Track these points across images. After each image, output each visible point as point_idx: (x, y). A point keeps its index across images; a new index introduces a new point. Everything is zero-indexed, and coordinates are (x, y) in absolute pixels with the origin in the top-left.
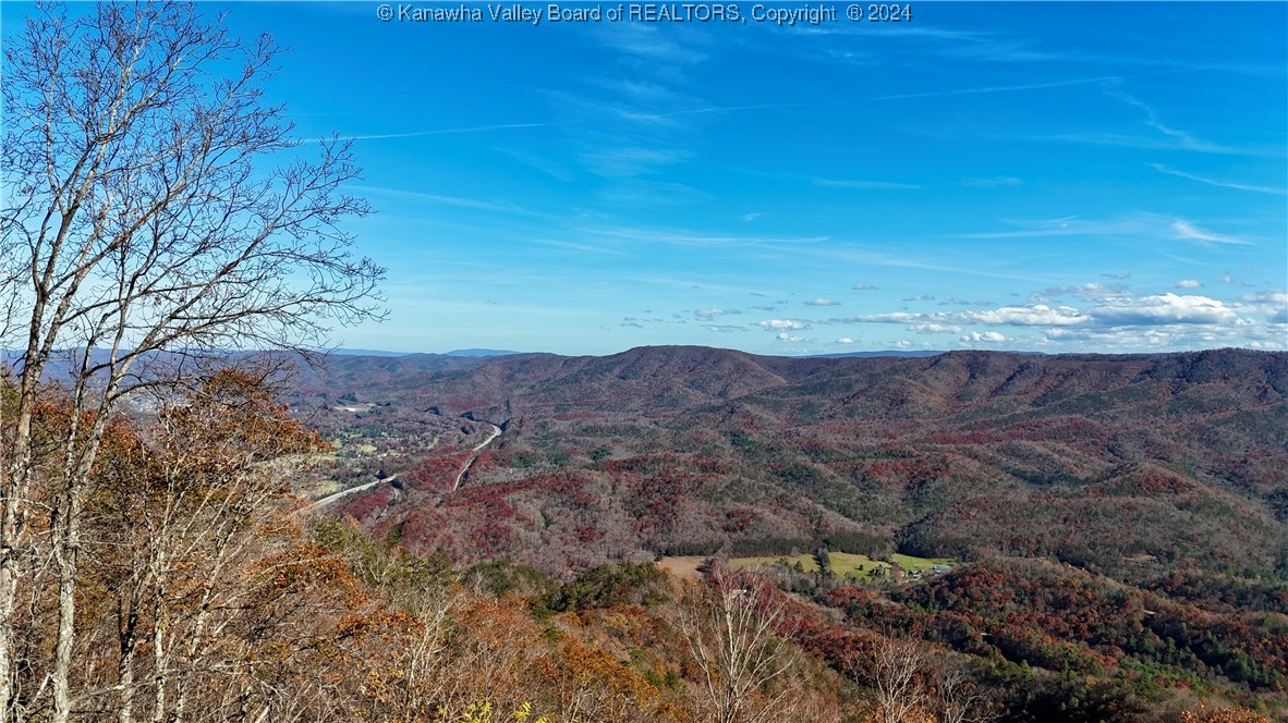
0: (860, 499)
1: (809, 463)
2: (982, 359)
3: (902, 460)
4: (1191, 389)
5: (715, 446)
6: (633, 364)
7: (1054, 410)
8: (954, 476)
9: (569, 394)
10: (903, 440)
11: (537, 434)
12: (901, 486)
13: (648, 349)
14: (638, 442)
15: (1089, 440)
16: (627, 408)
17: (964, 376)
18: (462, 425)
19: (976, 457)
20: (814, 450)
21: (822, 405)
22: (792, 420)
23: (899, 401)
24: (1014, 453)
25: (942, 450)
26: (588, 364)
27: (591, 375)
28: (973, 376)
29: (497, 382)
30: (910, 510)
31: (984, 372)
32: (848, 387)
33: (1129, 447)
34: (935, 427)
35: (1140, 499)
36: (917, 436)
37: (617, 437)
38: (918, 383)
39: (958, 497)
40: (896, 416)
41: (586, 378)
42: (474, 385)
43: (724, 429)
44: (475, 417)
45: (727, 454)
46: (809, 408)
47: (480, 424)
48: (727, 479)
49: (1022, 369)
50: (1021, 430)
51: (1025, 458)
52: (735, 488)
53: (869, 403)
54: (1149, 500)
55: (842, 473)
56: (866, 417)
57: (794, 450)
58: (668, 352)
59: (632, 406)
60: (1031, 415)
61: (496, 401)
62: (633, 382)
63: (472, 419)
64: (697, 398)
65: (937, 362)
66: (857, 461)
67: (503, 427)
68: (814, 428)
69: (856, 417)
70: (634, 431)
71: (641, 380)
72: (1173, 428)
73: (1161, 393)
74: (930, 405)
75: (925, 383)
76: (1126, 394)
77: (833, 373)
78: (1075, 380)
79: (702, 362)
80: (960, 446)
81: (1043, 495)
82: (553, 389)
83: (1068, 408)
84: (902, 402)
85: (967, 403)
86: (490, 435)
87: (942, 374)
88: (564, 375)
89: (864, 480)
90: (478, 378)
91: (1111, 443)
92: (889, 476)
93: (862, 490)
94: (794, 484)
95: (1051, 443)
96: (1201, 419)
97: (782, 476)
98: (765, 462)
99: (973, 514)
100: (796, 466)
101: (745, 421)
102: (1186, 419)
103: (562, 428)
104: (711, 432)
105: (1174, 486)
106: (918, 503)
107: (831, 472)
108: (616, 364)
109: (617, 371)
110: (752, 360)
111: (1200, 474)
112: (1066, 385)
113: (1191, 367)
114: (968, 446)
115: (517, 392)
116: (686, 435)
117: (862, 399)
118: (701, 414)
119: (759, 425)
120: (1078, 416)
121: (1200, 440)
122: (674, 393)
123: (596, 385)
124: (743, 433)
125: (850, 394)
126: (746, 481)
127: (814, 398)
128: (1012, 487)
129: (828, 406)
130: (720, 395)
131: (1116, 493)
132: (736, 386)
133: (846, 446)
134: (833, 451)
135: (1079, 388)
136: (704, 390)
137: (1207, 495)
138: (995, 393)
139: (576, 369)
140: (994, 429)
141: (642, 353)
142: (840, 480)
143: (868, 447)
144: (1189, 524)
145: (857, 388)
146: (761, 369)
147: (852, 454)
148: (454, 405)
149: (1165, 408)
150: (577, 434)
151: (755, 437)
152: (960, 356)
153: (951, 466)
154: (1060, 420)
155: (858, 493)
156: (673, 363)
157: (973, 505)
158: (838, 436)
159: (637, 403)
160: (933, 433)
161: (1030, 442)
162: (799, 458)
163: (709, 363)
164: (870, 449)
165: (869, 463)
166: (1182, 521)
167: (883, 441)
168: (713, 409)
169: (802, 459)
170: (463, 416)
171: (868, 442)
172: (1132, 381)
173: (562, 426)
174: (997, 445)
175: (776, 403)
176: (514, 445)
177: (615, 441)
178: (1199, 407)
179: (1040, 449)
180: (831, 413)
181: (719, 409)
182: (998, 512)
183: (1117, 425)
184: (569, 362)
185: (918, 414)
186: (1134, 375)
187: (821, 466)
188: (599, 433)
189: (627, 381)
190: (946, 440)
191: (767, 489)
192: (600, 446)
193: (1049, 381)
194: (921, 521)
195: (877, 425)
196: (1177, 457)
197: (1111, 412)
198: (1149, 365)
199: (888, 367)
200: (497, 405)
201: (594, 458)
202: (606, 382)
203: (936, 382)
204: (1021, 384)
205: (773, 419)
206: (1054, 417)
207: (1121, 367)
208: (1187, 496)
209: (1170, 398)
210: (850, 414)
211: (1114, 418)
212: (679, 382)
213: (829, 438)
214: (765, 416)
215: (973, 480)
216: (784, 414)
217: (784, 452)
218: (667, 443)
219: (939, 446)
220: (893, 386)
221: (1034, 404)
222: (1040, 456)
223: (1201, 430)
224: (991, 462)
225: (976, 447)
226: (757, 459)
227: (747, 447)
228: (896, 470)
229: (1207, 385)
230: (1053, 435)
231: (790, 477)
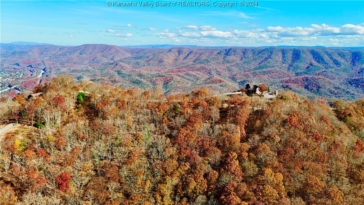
0: (153, 88)
1: (140, 79)
2: (181, 49)
3: (162, 77)
4: (227, 58)
5: (113, 75)
6: (84, 50)
7: (198, 63)
8: (174, 81)
9: (63, 59)
10: (163, 72)
11: (57, 72)
12: (162, 84)
13: (88, 45)
14: (90, 74)
15: (205, 71)
16: (84, 63)
17: (177, 54)
18: (29, 69)
19: (179, 76)
20: (140, 75)
21: (141, 62)
22: (133, 67)
23: (161, 61)
24: (188, 74)
25: (171, 75)
26: (68, 49)
27: (70, 53)
28: (179, 54)
29: (37, 55)
30: (164, 90)
31: (182, 53)
32: (148, 57)
33: (213, 73)
34: (170, 68)
35: (213, 85)
36: (166, 71)
37: (83, 73)
38: (166, 56)
39: (175, 86)
40: (161, 65)
41: (68, 54)
42: (29, 56)
43: (115, 70)
44: (33, 66)
45: (117, 78)
46: (137, 63)
47: (36, 69)
48: (119, 84)
49: (191, 52)
50: (190, 69)
51: (190, 76)
52: (122, 86)
53: (153, 62)
54: (215, 85)
55: (148, 81)
56: (153, 66)
57: (135, 76)
58: (94, 46)
59: (85, 63)
60: (193, 64)
61: (39, 61)
62: (84, 55)
63: (32, 67)
64: (105, 60)
65: (170, 50)
66: (151, 78)
67: (44, 70)
68: (140, 69)
69: (150, 66)
70: (88, 71)
71: (87, 55)
72: (223, 67)
73: (221, 58)
74: (169, 62)
75: (168, 56)
76: (214, 59)
77: (143, 53)
78: (203, 55)
79: (105, 49)
80: (176, 73)
81: (194, 85)
82: (57, 57)
83: (201, 63)
84: (162, 62)
85: (178, 62)
86: (41, 72)
87: (172, 54)
88: (61, 53)
89: (153, 83)
90: (30, 54)
91: (210, 71)
92: (159, 82)
93: (153, 85)
94: (136, 85)
95: (196, 72)
96: (228, 65)
97: (133, 83)
98: (128, 79)
99: (178, 90)
100: (136, 80)
101: (120, 67)
102: (226, 65)
103: (65, 70)
104: (112, 71)
105: (220, 81)
106: (166, 88)
107: (145, 81)
108: (78, 50)
109: (78, 52)
110: (120, 49)
111: (227, 78)
112: (201, 57)
113: (228, 51)
114: (178, 73)
115: (45, 58)
116: (105, 72)
117: (152, 61)
118: (107, 65)
119: (125, 69)
120: (203, 65)
121: (228, 70)
122: (98, 59)
123: (72, 56)
124: (121, 71)
125: (149, 59)
126: (124, 84)
127: (139, 61)
128: (187, 83)
129: (143, 63)
130: (112, 59)
131: (209, 83)
132: (116, 56)
133: (148, 74)
134: (145, 75)
135: (204, 57)
136: (107, 58)
137: (226, 83)
138: (184, 59)
139: (64, 51)
140: (184, 69)
141: (86, 46)
142: (148, 83)
143: (154, 74)
144: (222, 90)
145: (150, 58)
146: (123, 51)
147: (150, 76)
148: (24, 63)
149: (221, 62)
150: (70, 72)
151: (124, 72)
152: (176, 49)
153: (174, 79)
154: (199, 66)
155: (152, 86)
156: (96, 49)
157: (178, 88)
158: (146, 71)
159: (86, 62)
160: (169, 70)
161: (192, 72)
162: (136, 78)
163: (108, 49)
164: (154, 75)
165: (154, 78)
166: (221, 89)
167: (158, 72)
168: (111, 64)
169: (138, 78)
170: (28, 66)
171: (154, 73)
172: (216, 56)
173: (64, 70)
174: (184, 73)
175: (129, 62)
176: (51, 76)
177: (83, 74)
178: (228, 62)
179: (194, 74)
180: (144, 65)
181: (112, 64)
182: (184, 89)
183: (211, 67)
184: (62, 48)
185: (166, 65)
186: (216, 54)
187: (142, 80)
188: (77, 72)
189: (82, 55)
190: (173, 72)
191: (130, 86)
192: (79, 76)
193: (197, 56)
194: (167, 92)
195: (156, 68)
196: (223, 74)
197: (210, 64)
198: (219, 51)
199: (158, 52)
200: (39, 63)
201: (78, 79)
202: (75, 55)
203: (170, 56)
204: (190, 56)
205: (128, 66)
206: (198, 65)
207: (213, 52)
208: (222, 84)
209: (223, 60)
210: (149, 65)
211: (210, 65)
212: (99, 55)
213: (144, 72)
214: (126, 66)
215: (179, 82)
216: (131, 65)
217: (132, 76)
218: (99, 75)
219: (171, 73)
220: (160, 57)
221: (194, 62)
222: (194, 75)
223: (228, 67)
224: (183, 77)
225: (179, 73)
226: (125, 78)
227: (122, 75)
228: (161, 80)
229: (230, 56)
230: (197, 70)
231: (135, 83)
